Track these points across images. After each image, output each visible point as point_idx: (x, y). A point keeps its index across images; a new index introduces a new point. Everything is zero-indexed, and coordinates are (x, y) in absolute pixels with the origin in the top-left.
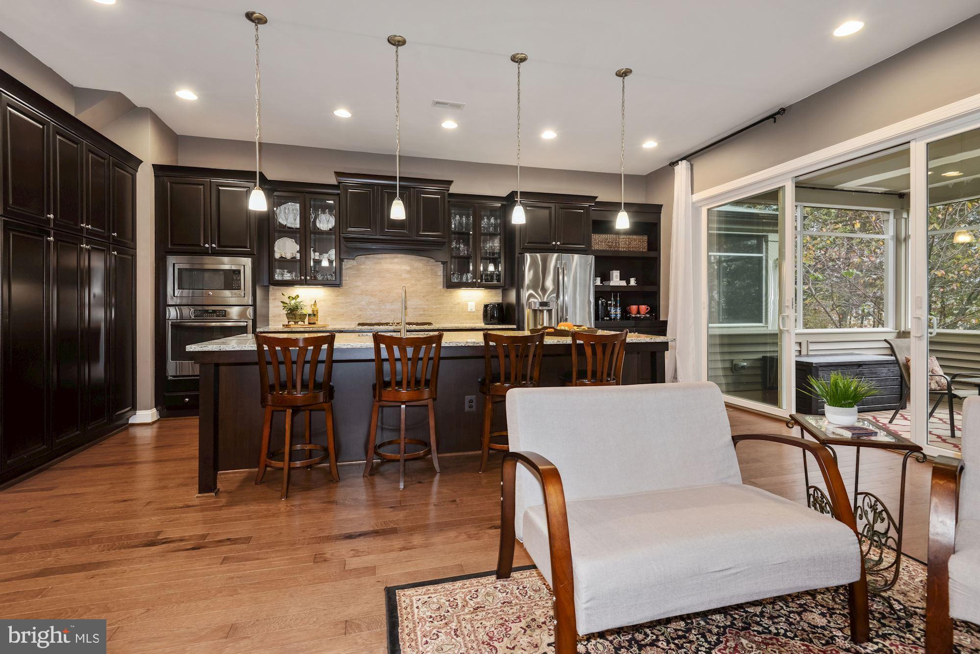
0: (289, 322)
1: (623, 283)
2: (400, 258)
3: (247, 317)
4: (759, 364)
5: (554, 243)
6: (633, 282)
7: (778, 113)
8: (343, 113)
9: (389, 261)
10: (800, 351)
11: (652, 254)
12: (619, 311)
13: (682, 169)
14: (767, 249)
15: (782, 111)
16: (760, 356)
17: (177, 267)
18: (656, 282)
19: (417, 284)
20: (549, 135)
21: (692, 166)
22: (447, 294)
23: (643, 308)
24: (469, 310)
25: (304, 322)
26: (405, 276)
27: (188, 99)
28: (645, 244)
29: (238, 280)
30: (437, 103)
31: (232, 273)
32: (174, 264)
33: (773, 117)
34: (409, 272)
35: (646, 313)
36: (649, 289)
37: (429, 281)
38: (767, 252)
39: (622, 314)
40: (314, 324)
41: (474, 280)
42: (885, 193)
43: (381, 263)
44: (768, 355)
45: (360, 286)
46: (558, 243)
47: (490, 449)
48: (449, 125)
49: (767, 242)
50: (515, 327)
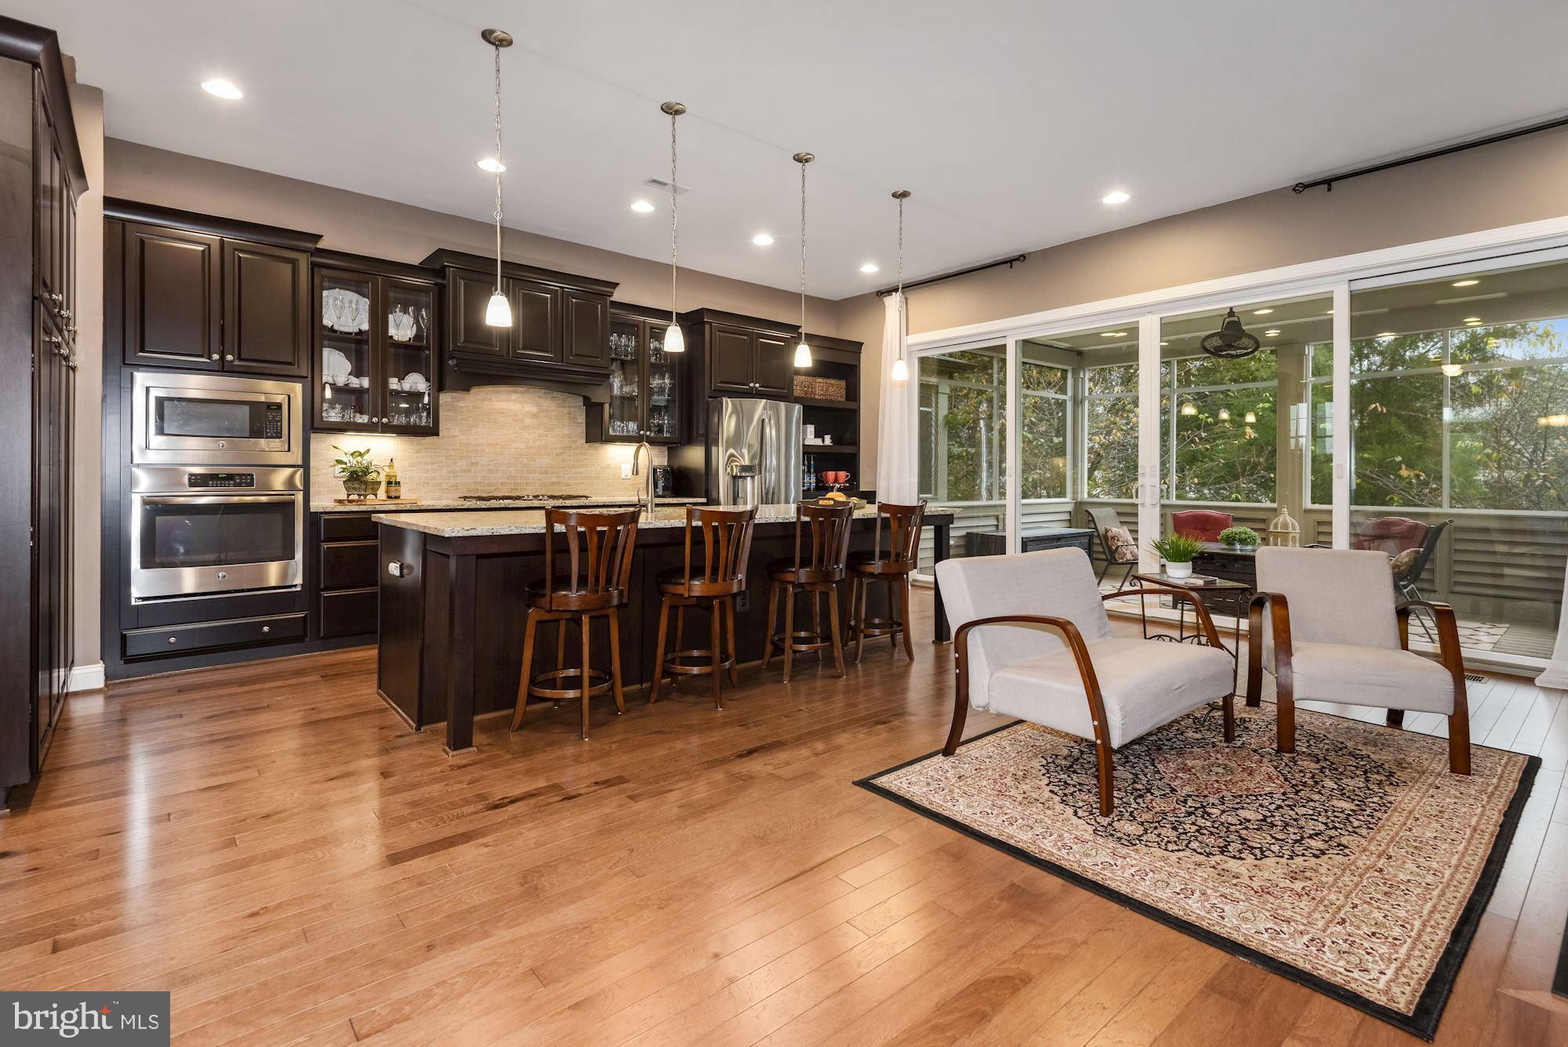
0: (349, 495)
1: (819, 442)
2: (521, 392)
3: (296, 487)
4: (962, 542)
5: (752, 385)
6: (828, 440)
7: (1017, 259)
8: (491, 165)
9: (504, 396)
10: (997, 526)
11: (851, 405)
12: (813, 480)
13: (893, 302)
14: (937, 402)
15: (1022, 258)
16: (963, 533)
17: (154, 393)
18: (855, 442)
19: (547, 436)
20: (763, 240)
21: (906, 299)
22: (591, 452)
23: (842, 475)
24: (623, 477)
25: (376, 495)
26: (528, 421)
27: (227, 97)
28: (843, 392)
29: (278, 421)
30: (654, 181)
31: (264, 408)
32: (148, 389)
33: (1010, 262)
34: (535, 416)
35: (846, 482)
36: (848, 449)
37: (566, 431)
38: (937, 406)
39: (817, 483)
40: (398, 497)
41: (642, 432)
42: (1067, 350)
43: (491, 400)
44: (975, 531)
45: (456, 436)
46: (757, 385)
47: (795, 652)
48: (643, 207)
49: (937, 393)
50: (704, 500)
